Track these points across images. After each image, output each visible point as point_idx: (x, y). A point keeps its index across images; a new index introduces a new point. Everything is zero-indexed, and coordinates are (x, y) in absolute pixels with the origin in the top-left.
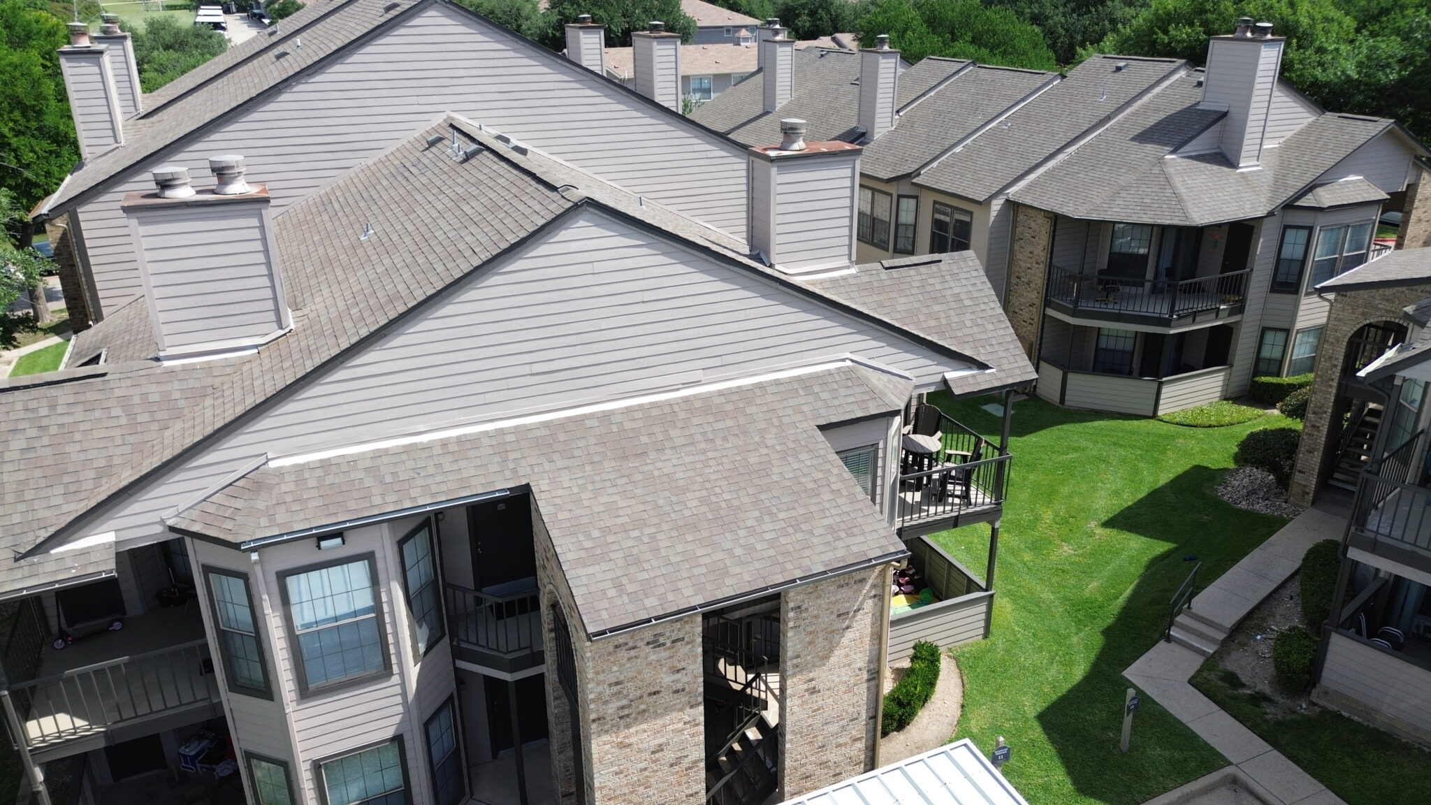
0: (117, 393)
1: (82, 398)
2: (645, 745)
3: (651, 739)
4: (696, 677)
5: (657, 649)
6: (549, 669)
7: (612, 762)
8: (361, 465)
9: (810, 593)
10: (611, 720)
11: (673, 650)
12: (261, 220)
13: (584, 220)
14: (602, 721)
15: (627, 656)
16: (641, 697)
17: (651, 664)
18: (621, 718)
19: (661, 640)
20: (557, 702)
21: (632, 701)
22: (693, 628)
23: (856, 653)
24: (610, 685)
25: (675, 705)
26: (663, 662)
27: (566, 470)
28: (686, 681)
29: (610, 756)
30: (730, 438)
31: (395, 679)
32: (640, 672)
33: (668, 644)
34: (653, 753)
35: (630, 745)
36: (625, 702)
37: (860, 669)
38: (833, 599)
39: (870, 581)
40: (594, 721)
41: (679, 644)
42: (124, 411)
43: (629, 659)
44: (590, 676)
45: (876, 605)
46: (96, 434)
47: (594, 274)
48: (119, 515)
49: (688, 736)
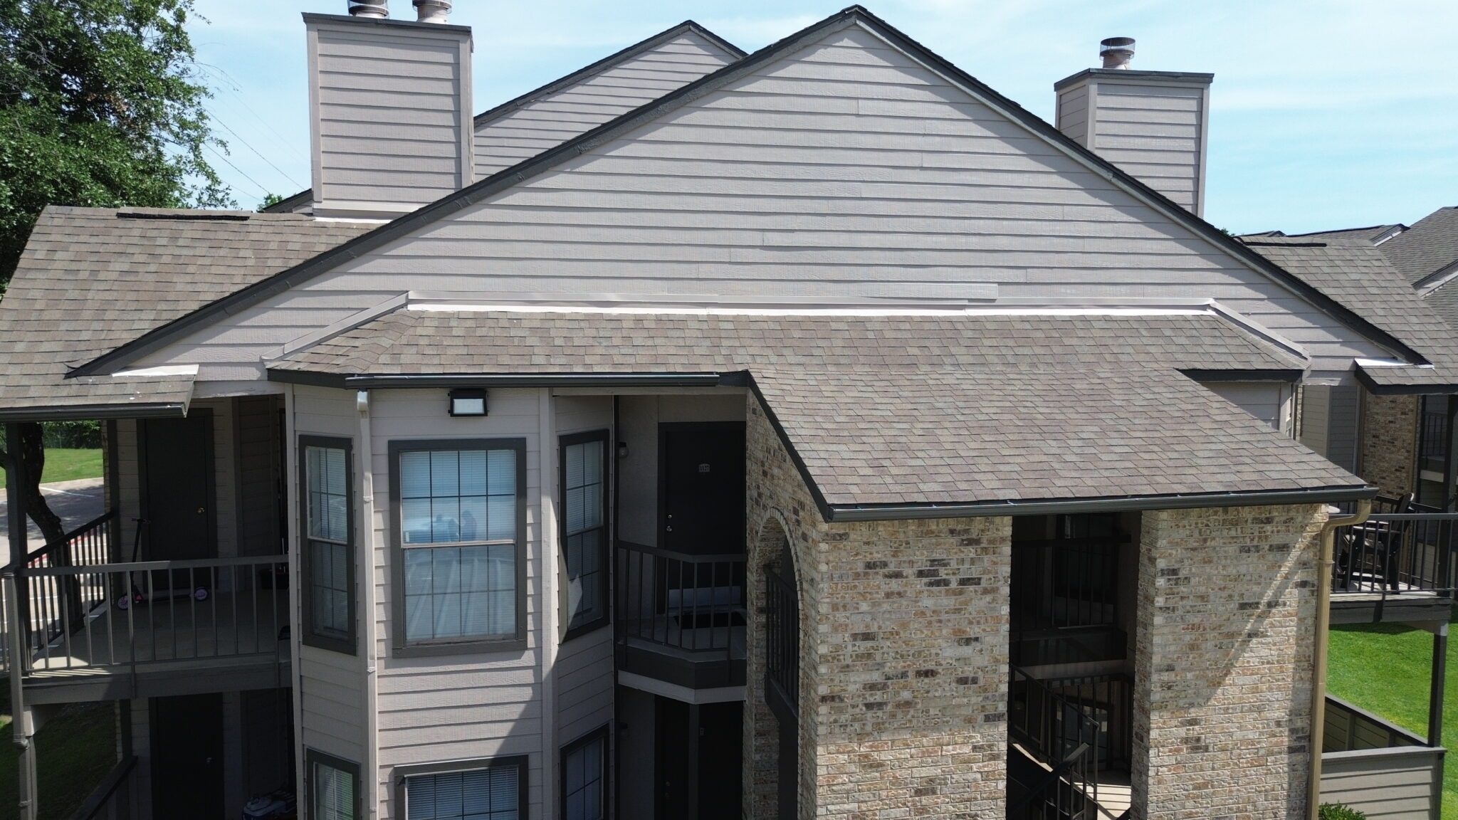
0: (254, 237)
1: (211, 235)
2: (903, 773)
3: (915, 763)
4: (997, 661)
5: (935, 588)
6: (751, 694)
7: (848, 792)
8: (525, 324)
9: (1194, 549)
10: (853, 707)
11: (962, 598)
12: (457, 57)
13: (849, 38)
14: (836, 704)
15: (885, 588)
16: (904, 675)
17: (923, 613)
18: (869, 706)
19: (943, 573)
20: (761, 741)
21: (888, 678)
22: (995, 563)
23: (1270, 689)
24: (855, 637)
25: (959, 706)
26: (944, 617)
27: (801, 368)
28: (980, 664)
29: (845, 778)
30: (1040, 366)
31: (528, 658)
32: (904, 625)
33: (954, 585)
34: (919, 792)
35: (880, 765)
36: (876, 677)
37: (1278, 724)
38: (1232, 571)
39: (1295, 554)
40: (824, 699)
41: (972, 588)
42: (254, 255)
43: (888, 595)
44: (824, 609)
45: (1306, 602)
46: (214, 270)
47: (858, 115)
48: (208, 342)
49: (979, 776)
